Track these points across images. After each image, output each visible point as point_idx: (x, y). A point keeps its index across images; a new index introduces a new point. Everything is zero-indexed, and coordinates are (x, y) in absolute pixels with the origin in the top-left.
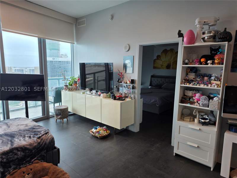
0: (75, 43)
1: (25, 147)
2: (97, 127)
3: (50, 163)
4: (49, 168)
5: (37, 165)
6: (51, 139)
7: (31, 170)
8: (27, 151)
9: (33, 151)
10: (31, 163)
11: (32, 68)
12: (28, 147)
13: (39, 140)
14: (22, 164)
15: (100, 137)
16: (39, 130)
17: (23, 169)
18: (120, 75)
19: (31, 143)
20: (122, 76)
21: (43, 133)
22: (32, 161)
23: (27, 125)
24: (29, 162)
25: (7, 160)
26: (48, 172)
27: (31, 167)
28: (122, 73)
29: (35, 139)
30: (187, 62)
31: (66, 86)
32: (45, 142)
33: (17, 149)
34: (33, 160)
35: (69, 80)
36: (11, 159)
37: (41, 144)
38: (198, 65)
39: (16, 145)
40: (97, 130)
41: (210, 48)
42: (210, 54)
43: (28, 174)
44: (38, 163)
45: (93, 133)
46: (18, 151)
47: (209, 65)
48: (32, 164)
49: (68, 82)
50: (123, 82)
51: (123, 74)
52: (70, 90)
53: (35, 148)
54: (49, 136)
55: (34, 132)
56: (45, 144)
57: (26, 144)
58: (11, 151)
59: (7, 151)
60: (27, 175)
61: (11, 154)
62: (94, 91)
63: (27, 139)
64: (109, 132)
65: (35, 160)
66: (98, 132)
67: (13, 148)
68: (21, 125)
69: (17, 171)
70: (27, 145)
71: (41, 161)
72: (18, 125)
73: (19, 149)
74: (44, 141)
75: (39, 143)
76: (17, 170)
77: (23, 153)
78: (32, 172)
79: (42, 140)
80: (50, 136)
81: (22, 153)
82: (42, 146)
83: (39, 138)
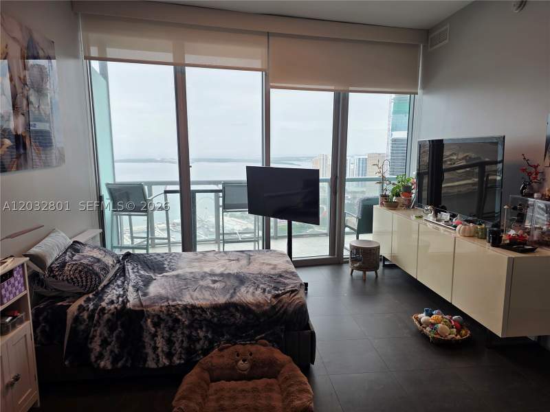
0: (420, 91)
1: (248, 307)
2: (434, 312)
3: (288, 355)
4: (282, 366)
5: (263, 349)
6: (298, 306)
7: (251, 354)
8: (251, 316)
9: (262, 320)
10: (254, 342)
11: (364, 157)
12: (254, 308)
13: (275, 302)
14: (241, 338)
15: (433, 338)
16: (286, 281)
17: (239, 348)
18: (530, 174)
19: (259, 302)
20: (537, 174)
21: (288, 288)
22: (257, 338)
23: (275, 267)
24: (252, 339)
25: (218, 320)
26: (279, 372)
27: (253, 348)
28: (536, 167)
29: (270, 296)
31: (384, 196)
32: (284, 308)
33: (235, 305)
34: (259, 337)
35: (392, 182)
36: (225, 322)
37: (277, 310)
39: (237, 298)
40: (431, 319)
43: (244, 361)
44: (265, 345)
45: (420, 322)
46: (237, 310)
48: (255, 344)
49: (391, 187)
50: (535, 195)
51: (540, 169)
52: (392, 206)
53: (265, 313)
54: (296, 297)
55: (278, 282)
56: (285, 312)
57: (251, 300)
58: (227, 307)
59: (220, 305)
60: (241, 362)
61: (225, 312)
62: (446, 216)
63: (259, 291)
64: (466, 333)
65: (261, 338)
66: (433, 324)
67: (229, 303)
68: (267, 264)
69: (230, 347)
70: (252, 304)
71: (273, 346)
72: (264, 263)
73: (239, 307)
74: (283, 306)
75: (274, 307)
76: (230, 345)
77: (245, 316)
78: (251, 360)
79: (280, 301)
80: (298, 298)
81: (242, 317)
82: (279, 314)
83: (276, 296)
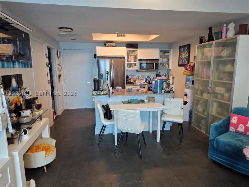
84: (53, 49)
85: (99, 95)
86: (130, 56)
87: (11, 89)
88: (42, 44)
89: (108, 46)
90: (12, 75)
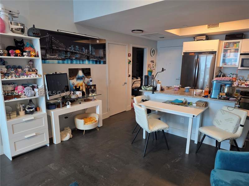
30: (2, 53)
38: (14, 56)
41: (14, 40)
42: (15, 46)
47: (25, 57)
84: (145, 48)
85: (146, 90)
86: (230, 49)
87: (77, 77)
88: (126, 46)
89: (197, 40)
90: (79, 69)
